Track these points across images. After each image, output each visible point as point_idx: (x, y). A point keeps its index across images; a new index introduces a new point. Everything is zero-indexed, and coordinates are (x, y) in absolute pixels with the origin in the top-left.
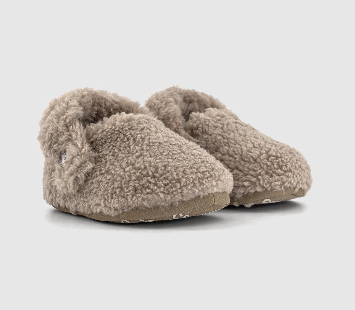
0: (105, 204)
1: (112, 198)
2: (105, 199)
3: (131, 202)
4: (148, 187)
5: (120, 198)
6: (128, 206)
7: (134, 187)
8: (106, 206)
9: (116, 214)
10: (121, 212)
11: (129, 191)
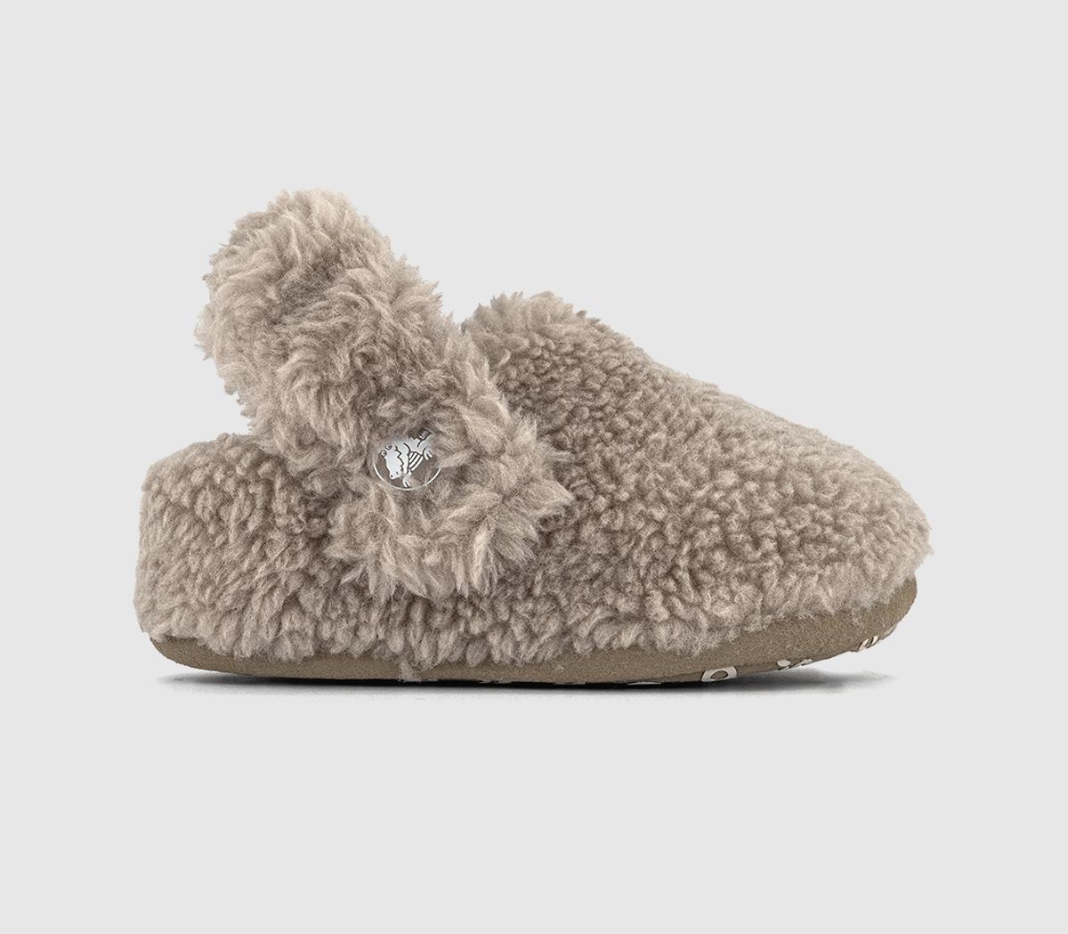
0: (671, 609)
1: (697, 585)
2: (666, 594)
3: (781, 593)
4: (822, 540)
5: (734, 585)
6: (766, 610)
7: (779, 540)
8: (674, 616)
9: (713, 645)
10: (732, 635)
11: (766, 556)
